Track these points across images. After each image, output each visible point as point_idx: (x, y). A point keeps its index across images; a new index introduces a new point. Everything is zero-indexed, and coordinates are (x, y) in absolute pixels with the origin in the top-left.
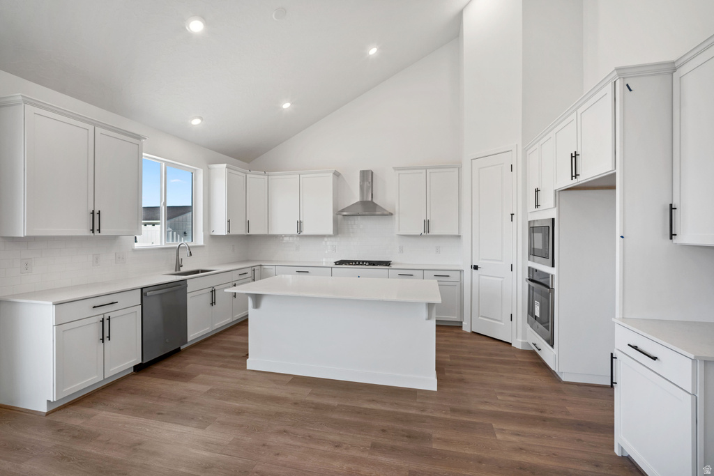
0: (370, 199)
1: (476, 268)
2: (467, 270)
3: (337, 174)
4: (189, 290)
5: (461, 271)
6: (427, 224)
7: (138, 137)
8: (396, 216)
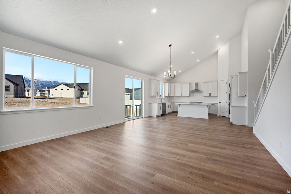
0: (197, 89)
1: (220, 103)
2: (218, 103)
3: (190, 84)
4: (166, 105)
5: (217, 104)
6: (210, 94)
7: (160, 81)
8: (203, 92)
